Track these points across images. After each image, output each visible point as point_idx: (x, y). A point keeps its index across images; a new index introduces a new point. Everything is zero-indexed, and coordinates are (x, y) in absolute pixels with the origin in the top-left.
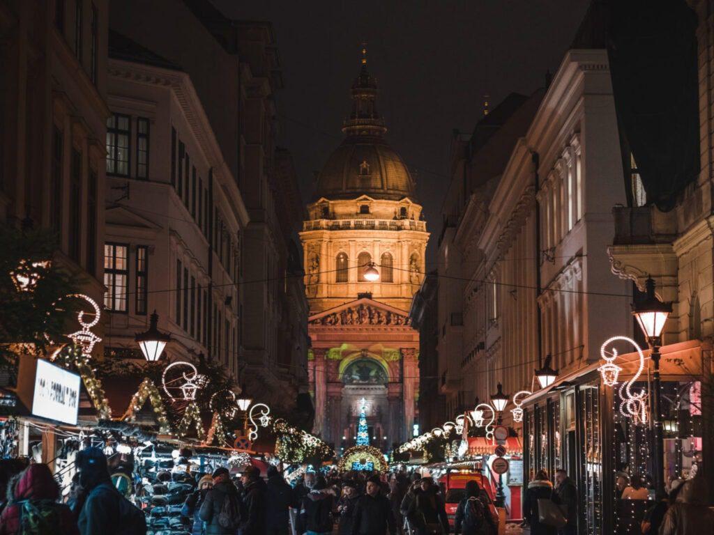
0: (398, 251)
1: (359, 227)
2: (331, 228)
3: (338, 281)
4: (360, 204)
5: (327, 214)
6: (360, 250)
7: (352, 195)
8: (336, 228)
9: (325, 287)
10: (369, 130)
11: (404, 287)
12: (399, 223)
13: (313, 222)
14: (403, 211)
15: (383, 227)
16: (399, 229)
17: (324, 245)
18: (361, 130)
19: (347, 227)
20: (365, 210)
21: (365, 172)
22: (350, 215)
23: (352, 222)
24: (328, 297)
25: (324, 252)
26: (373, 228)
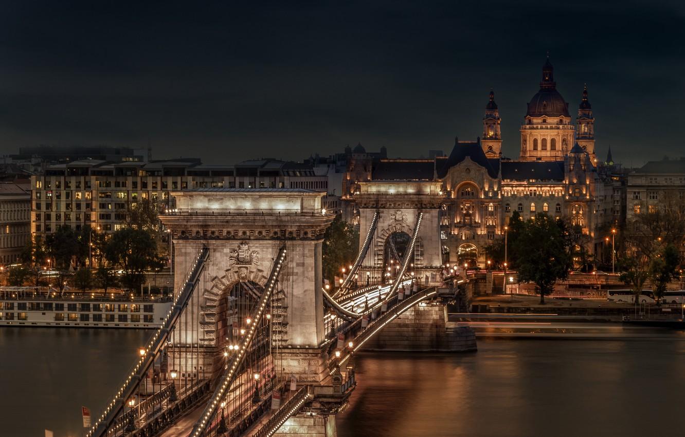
0: (558, 137)
1: (542, 128)
2: (530, 128)
3: (534, 149)
4: (542, 119)
5: (530, 123)
6: (542, 138)
7: (540, 115)
8: (533, 128)
9: (528, 152)
10: (548, 86)
11: (560, 152)
12: (558, 126)
13: (524, 126)
14: (561, 121)
15: (551, 128)
16: (558, 128)
17: (528, 136)
18: (545, 87)
19: (537, 128)
20: (544, 121)
21: (545, 105)
22: (538, 124)
23: (539, 126)
24: (530, 157)
25: (528, 138)
26: (547, 129)
